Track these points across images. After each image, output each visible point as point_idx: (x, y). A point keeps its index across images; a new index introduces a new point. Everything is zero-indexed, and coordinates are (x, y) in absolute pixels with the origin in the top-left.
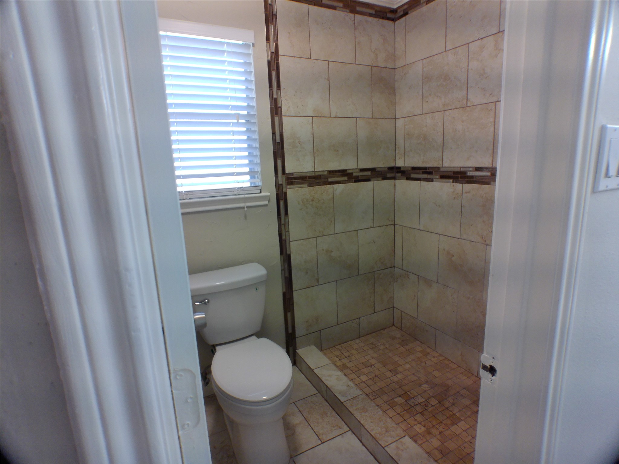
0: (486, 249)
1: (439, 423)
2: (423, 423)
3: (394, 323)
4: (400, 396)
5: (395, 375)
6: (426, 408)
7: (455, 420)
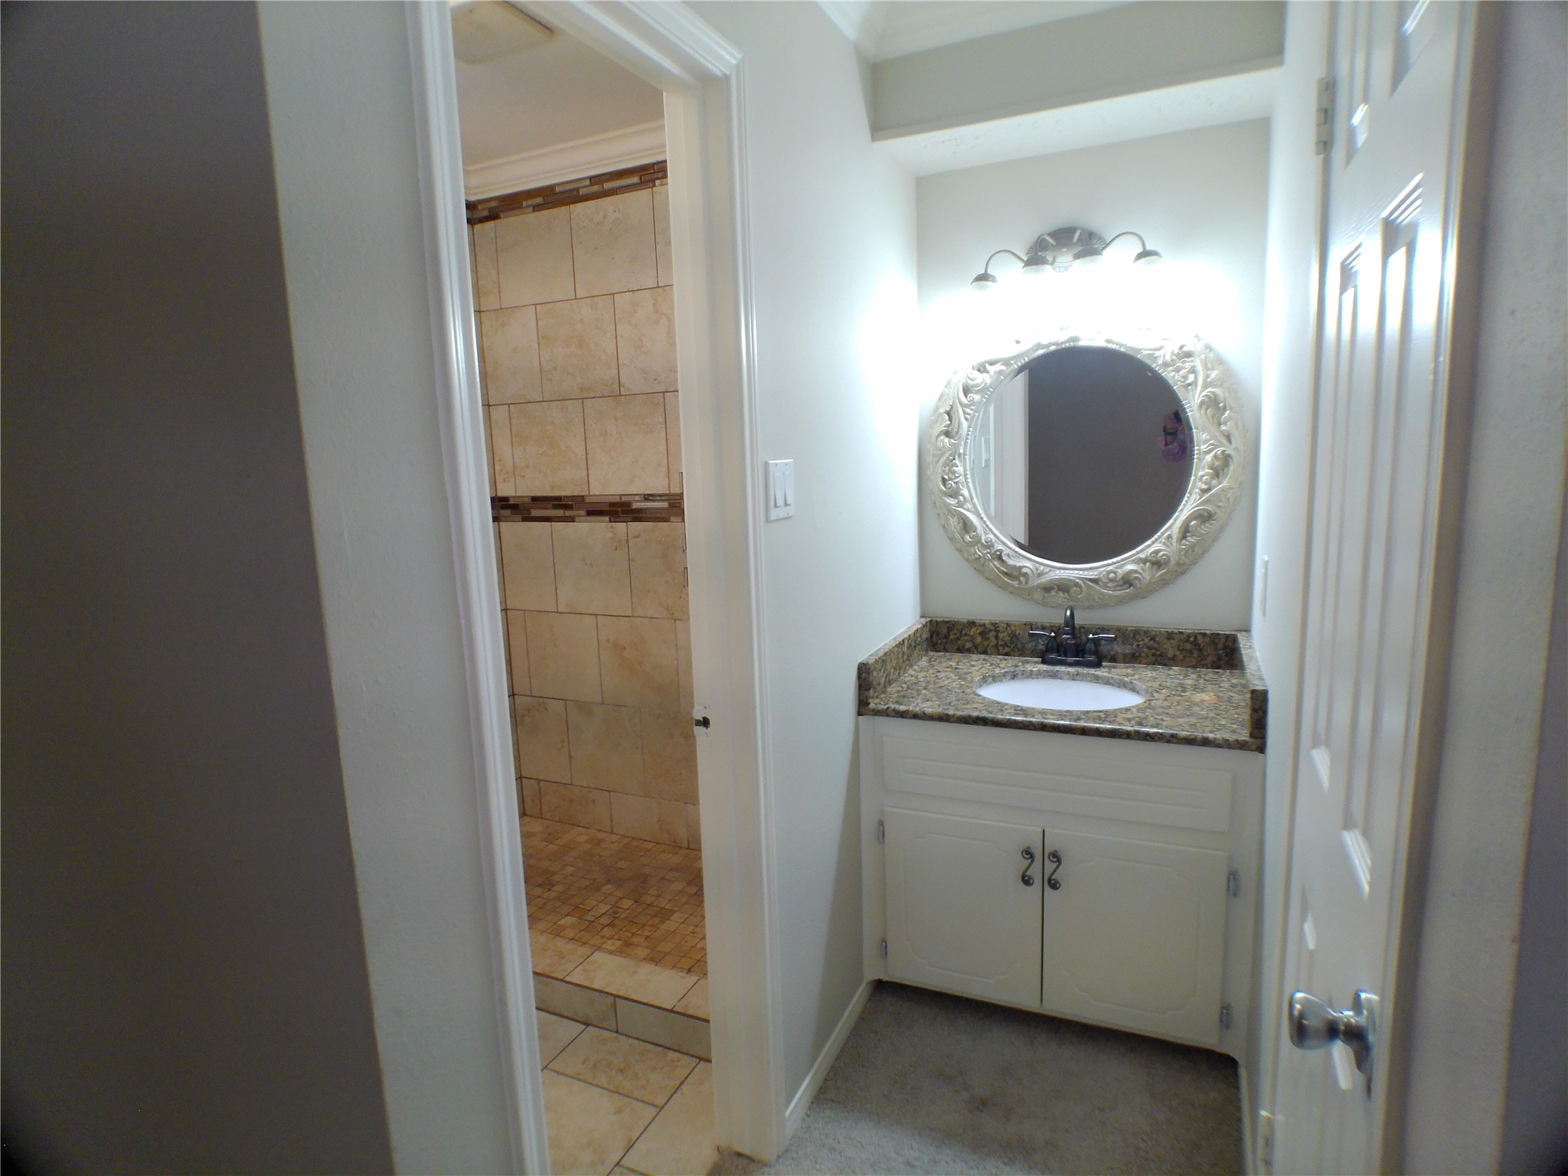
0: (676, 627)
1: (642, 927)
2: (616, 937)
3: (524, 811)
4: (567, 915)
5: (549, 890)
6: (616, 916)
7: (664, 915)
